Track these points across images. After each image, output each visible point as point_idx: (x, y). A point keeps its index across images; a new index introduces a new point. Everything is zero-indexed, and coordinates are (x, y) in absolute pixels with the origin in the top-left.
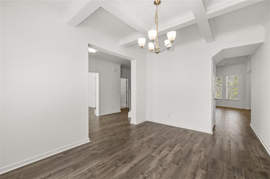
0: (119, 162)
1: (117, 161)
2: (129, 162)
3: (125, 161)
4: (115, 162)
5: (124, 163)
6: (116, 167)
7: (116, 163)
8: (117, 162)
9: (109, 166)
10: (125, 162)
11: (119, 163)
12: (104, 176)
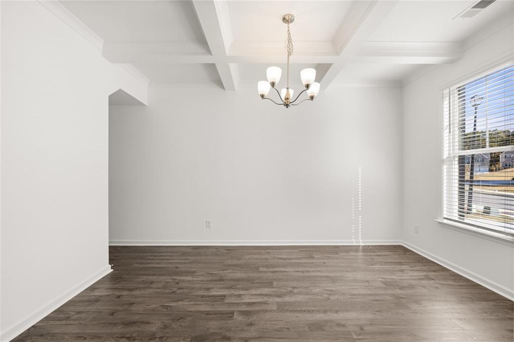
0: (353, 333)
1: (355, 337)
2: (332, 321)
3: (338, 329)
4: (360, 337)
5: (343, 326)
6: (364, 328)
7: (358, 335)
8: (356, 334)
9: (378, 336)
10: (339, 325)
11: (354, 331)
12: (391, 327)
